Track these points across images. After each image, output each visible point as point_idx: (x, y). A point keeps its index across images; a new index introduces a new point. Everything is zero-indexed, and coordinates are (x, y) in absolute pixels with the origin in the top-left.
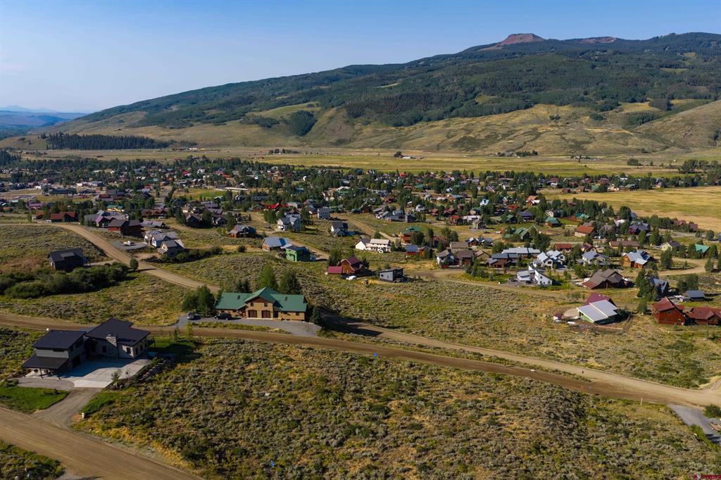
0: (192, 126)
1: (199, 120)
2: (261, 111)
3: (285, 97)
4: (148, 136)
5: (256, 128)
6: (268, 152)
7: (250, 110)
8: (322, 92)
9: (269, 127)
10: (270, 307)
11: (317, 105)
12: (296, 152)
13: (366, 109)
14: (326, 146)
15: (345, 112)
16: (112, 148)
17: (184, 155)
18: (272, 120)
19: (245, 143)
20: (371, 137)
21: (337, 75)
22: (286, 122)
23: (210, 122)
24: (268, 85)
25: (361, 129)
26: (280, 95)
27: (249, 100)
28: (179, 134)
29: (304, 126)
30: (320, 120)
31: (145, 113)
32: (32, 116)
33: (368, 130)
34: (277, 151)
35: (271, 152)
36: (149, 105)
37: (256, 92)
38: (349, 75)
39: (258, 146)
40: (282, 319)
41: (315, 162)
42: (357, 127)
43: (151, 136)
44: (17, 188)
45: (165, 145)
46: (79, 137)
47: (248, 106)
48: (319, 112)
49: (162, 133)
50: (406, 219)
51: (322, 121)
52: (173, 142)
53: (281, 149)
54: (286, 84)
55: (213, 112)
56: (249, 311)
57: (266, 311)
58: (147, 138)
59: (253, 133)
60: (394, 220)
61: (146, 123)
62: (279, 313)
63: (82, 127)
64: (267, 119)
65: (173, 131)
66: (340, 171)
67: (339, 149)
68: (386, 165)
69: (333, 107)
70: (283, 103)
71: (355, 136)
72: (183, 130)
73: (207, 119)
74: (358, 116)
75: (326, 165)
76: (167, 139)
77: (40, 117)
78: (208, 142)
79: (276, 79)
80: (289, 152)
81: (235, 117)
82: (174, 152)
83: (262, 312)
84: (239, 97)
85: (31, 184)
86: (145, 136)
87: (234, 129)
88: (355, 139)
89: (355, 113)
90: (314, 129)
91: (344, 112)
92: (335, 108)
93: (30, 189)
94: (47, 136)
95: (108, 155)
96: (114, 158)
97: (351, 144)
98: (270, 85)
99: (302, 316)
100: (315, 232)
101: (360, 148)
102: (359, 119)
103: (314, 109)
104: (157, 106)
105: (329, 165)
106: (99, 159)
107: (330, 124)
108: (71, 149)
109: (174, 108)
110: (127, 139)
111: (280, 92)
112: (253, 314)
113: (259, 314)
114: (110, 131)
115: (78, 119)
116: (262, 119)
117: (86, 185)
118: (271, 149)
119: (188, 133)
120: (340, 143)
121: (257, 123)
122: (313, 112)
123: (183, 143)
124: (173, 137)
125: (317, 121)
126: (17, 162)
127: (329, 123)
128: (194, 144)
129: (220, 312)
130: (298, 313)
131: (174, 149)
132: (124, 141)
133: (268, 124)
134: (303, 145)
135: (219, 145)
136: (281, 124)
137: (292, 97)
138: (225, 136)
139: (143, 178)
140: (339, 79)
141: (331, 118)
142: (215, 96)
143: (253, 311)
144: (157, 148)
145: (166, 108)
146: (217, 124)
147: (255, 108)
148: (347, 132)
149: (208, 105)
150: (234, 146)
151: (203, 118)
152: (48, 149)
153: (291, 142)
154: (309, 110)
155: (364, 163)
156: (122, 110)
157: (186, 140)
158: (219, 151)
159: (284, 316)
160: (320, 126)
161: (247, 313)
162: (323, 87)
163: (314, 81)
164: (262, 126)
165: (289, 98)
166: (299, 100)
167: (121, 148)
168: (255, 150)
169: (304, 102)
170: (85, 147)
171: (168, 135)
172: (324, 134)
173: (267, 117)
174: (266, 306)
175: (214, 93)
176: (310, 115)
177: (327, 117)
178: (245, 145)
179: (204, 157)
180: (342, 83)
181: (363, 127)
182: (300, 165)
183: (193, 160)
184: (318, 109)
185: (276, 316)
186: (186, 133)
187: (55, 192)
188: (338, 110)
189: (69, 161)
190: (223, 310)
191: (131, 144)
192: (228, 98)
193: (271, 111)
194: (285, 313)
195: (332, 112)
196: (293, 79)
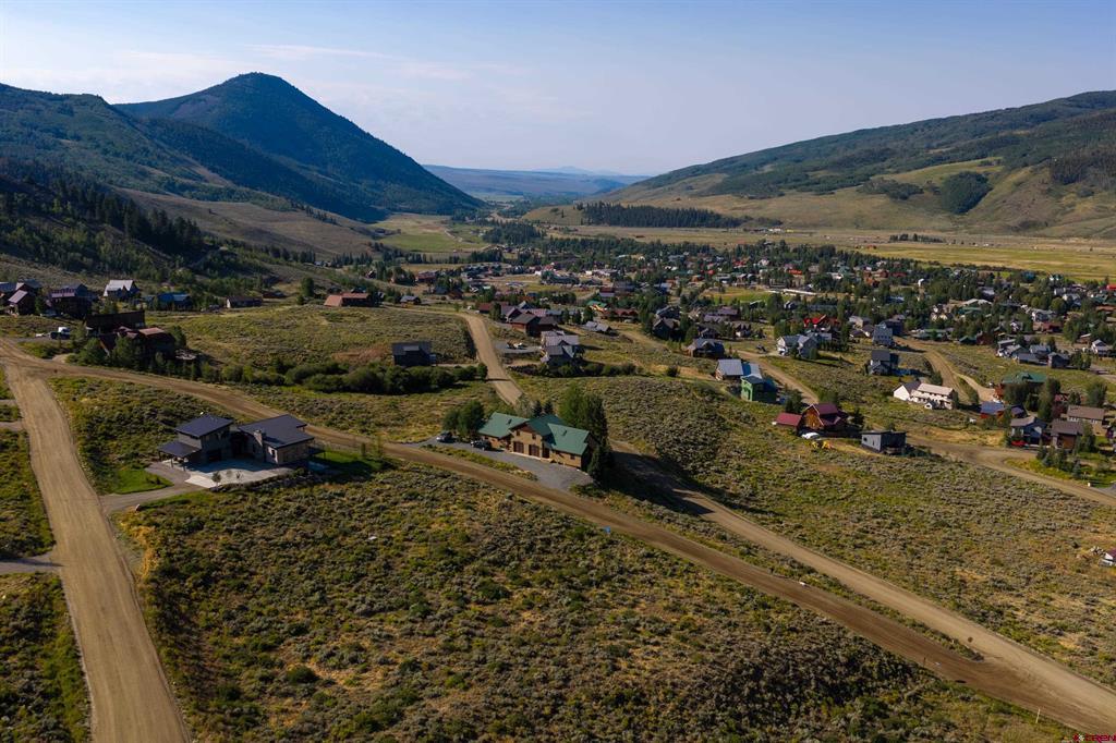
0: (782, 195)
1: (795, 187)
2: (897, 172)
3: (944, 150)
4: (713, 209)
5: (881, 200)
6: (888, 238)
7: (882, 171)
8: (1015, 141)
9: (905, 198)
10: (538, 442)
11: (999, 162)
12: (936, 241)
13: (1091, 169)
14: (996, 232)
15: (1048, 173)
16: (661, 225)
17: (752, 239)
18: (911, 186)
19: (858, 223)
20: (1088, 219)
21: (1055, 111)
22: (935, 190)
23: (811, 190)
24: (923, 130)
25: (1073, 205)
26: (939, 146)
27: (882, 155)
28: (760, 208)
29: (965, 198)
30: (997, 188)
31: (725, 175)
32: (587, 180)
33: (1087, 206)
34: (904, 238)
35: (895, 239)
36: (733, 165)
37: (900, 143)
38: (1078, 110)
39: (878, 229)
40: (553, 462)
41: (963, 259)
42: (1064, 201)
43: (718, 210)
44: (514, 273)
45: (735, 223)
46: (624, 209)
47: (880, 164)
48: (998, 174)
49: (736, 205)
50: (1050, 362)
51: (1001, 189)
52: (748, 219)
53: (911, 234)
54: (955, 128)
55: (821, 174)
56: (515, 443)
57: (534, 446)
58: (712, 213)
59: (874, 208)
60: (1026, 362)
61: (719, 190)
62: (551, 452)
63: (638, 195)
64: (903, 185)
65: (753, 203)
66: (995, 273)
67: (1019, 238)
68: (1095, 268)
69: (1026, 165)
70: (939, 160)
71: (1058, 216)
72: (767, 201)
73: (808, 185)
74: (1073, 182)
75: (978, 264)
76: (739, 214)
77: (596, 181)
78: (800, 221)
79: (939, 120)
80: (925, 239)
81: (852, 182)
82: (745, 234)
83: (530, 446)
84: (866, 151)
85: (533, 268)
86: (710, 208)
87: (847, 201)
88: (1056, 222)
89: (1067, 176)
90: (983, 203)
91: (1046, 174)
92: (1029, 168)
93: (528, 275)
94: (584, 206)
95: (650, 235)
96: (655, 240)
97: (1047, 231)
98: (926, 130)
99: (578, 462)
100: (837, 363)
101: (1060, 238)
102: (1073, 187)
103: (988, 169)
104: (745, 166)
105: (984, 264)
106: (637, 240)
107: (1014, 195)
108: (611, 224)
109: (767, 169)
110: (685, 212)
111: (941, 142)
112: (518, 447)
113: (526, 448)
114: (667, 202)
115: (637, 184)
116: (896, 185)
117: (597, 274)
118: (895, 234)
119: (773, 207)
120: (1026, 227)
121: (886, 191)
122: (987, 174)
123: (762, 221)
124: (749, 212)
125: (991, 189)
126: (537, 240)
127: (1012, 193)
128: (778, 223)
129: (483, 438)
130: (573, 456)
131: (745, 230)
132: (680, 215)
133: (903, 194)
134: (956, 230)
135: (815, 226)
136: (926, 193)
137: (957, 150)
138: (828, 211)
139: (674, 268)
140: (1056, 118)
141: (1019, 184)
142: (834, 149)
143: (519, 443)
144: (723, 227)
145: (756, 169)
146: (821, 192)
147: (890, 167)
148: (1045, 208)
149: (815, 164)
150: (839, 227)
151: (803, 183)
152: (582, 224)
153: (937, 224)
154: (981, 170)
155: (1052, 263)
156: (696, 171)
157: (766, 216)
158: (811, 234)
159: (557, 458)
160: (994, 197)
161: (512, 445)
162: (1020, 132)
163: (1006, 123)
164: (893, 196)
165: (952, 151)
166: (968, 155)
167: (674, 226)
168: (871, 235)
169: (977, 158)
170: (628, 223)
171: (743, 209)
172: (1000, 211)
173: (904, 182)
174: (534, 438)
175: (833, 145)
176: (981, 179)
177: (1010, 183)
178: (858, 227)
179: (783, 242)
180: (1057, 124)
181: (1079, 200)
182: (933, 260)
183: (765, 246)
184: (998, 169)
185: (546, 455)
186: (771, 205)
187: (554, 280)
188: (1034, 172)
189: (597, 242)
190: (487, 436)
191: (689, 220)
192: (849, 153)
193: (914, 173)
194: (558, 452)
195: (1022, 174)
196: (969, 120)
